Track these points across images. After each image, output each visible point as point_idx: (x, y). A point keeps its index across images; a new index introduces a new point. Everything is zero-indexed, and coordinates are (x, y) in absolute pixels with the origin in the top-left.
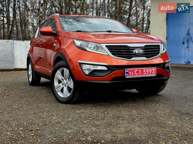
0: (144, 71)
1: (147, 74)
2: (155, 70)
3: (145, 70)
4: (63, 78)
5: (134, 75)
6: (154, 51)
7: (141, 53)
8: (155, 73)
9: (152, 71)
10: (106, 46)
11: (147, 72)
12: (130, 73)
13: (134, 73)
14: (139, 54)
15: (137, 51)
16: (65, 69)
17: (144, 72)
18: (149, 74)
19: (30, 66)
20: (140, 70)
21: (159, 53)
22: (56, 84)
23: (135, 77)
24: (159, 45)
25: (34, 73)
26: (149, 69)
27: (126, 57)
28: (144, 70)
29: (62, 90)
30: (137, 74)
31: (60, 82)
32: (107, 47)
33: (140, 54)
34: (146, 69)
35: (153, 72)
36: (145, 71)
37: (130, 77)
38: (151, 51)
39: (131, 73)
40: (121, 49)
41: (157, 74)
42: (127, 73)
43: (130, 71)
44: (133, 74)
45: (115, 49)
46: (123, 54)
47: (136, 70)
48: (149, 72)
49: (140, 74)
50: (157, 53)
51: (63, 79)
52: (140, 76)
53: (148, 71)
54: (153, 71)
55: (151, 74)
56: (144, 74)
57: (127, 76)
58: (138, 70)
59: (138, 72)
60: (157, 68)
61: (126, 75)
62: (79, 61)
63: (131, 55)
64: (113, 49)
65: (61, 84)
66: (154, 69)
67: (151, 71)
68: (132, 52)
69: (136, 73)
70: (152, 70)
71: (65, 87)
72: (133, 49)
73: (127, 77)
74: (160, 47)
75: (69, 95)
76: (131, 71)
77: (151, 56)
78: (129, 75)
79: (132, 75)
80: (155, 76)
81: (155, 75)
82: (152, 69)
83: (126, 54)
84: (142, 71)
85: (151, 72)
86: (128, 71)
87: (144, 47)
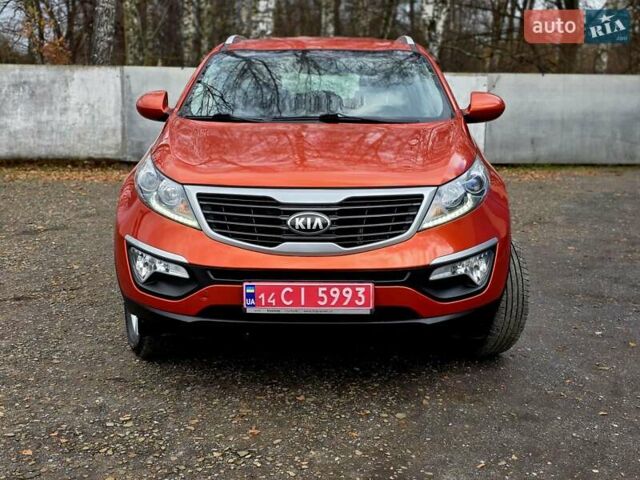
0: (321, 295)
1: (333, 303)
2: (366, 293)
3: (323, 292)
5: (279, 303)
6: (388, 219)
7: (318, 229)
8: (366, 304)
9: (355, 297)
11: (331, 299)
12: (262, 296)
13: (277, 298)
14: (306, 230)
15: (303, 219)
17: (322, 299)
18: (339, 304)
20: (303, 289)
23: (283, 311)
24: (421, 196)
26: (341, 288)
27: (260, 238)
28: (321, 290)
30: (291, 302)
32: (199, 200)
34: (329, 288)
35: (360, 300)
36: (327, 293)
37: (264, 311)
38: (370, 221)
39: (267, 298)
40: (247, 211)
41: (377, 307)
42: (250, 296)
43: (261, 290)
44: (273, 301)
45: (228, 209)
46: (251, 229)
47: (288, 287)
48: (342, 298)
49: (303, 303)
50: (395, 228)
52: (301, 310)
53: (337, 296)
54: (360, 295)
55: (353, 304)
56: (320, 303)
57: (253, 306)
58: (297, 290)
59: (293, 296)
60: (376, 284)
61: (246, 302)
62: (126, 237)
63: (280, 232)
64: (218, 208)
66: (361, 290)
67: (349, 296)
68: (284, 222)
69: (288, 300)
70: (355, 292)
73: (250, 310)
74: (421, 201)
76: (268, 291)
77: (366, 238)
78: (258, 303)
79: (268, 304)
80: (368, 312)
81: (366, 311)
82: (353, 288)
83: (261, 230)
85: (351, 300)
86: (252, 291)
87: (340, 204)
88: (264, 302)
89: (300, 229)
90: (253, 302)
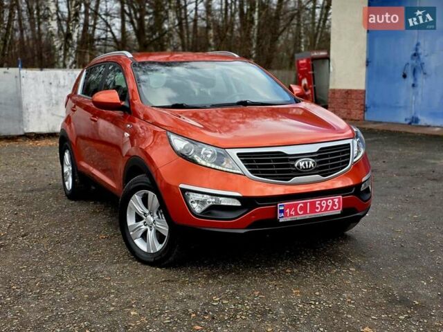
0: (317, 206)
1: (323, 210)
2: (339, 202)
3: (318, 204)
4: (147, 212)
5: (297, 214)
6: (338, 159)
7: (311, 167)
8: (339, 208)
9: (334, 204)
10: (239, 155)
11: (322, 207)
12: (288, 210)
13: (296, 210)
14: (306, 169)
15: (303, 163)
16: (151, 194)
18: (326, 210)
19: (67, 155)
20: (308, 204)
21: (348, 162)
22: (131, 221)
23: (298, 218)
24: (349, 144)
25: (76, 175)
26: (327, 200)
27: (280, 176)
28: (317, 202)
29: (144, 236)
30: (302, 212)
31: (138, 218)
32: (239, 157)
33: (308, 169)
34: (321, 201)
35: (336, 206)
36: (320, 204)
37: (289, 219)
38: (332, 160)
39: (290, 211)
40: (269, 161)
41: (343, 209)
42: (282, 211)
43: (287, 207)
44: (293, 213)
45: (258, 161)
46: (273, 172)
47: (300, 203)
48: (327, 206)
49: (308, 212)
50: (343, 163)
51: (145, 214)
52: (307, 216)
53: (325, 205)
54: (336, 203)
55: (332, 209)
56: (317, 210)
57: (282, 217)
58: (305, 204)
59: (304, 209)
60: (343, 196)
61: (279, 215)
62: (182, 186)
63: (290, 171)
64: (252, 161)
65: (141, 223)
66: (336, 200)
67: (330, 205)
68: (293, 166)
70: (334, 202)
71: (151, 230)
72: (295, 160)
73: (281, 220)
74: (350, 147)
75: (159, 247)
76: (290, 207)
77: (331, 171)
78: (286, 215)
79: (291, 215)
80: (339, 213)
81: (339, 212)
82: (332, 200)
83: (279, 172)
84: (313, 204)
85: (331, 207)
86: (282, 208)
87: (317, 152)
88: (289, 214)
89: (303, 169)
90: (282, 215)
